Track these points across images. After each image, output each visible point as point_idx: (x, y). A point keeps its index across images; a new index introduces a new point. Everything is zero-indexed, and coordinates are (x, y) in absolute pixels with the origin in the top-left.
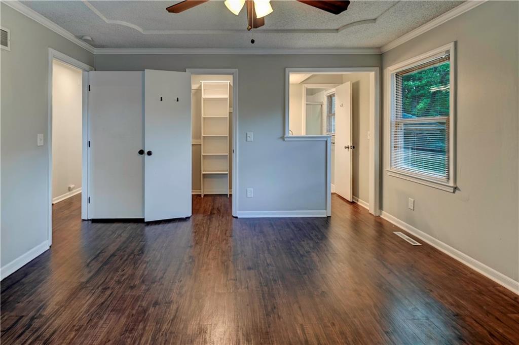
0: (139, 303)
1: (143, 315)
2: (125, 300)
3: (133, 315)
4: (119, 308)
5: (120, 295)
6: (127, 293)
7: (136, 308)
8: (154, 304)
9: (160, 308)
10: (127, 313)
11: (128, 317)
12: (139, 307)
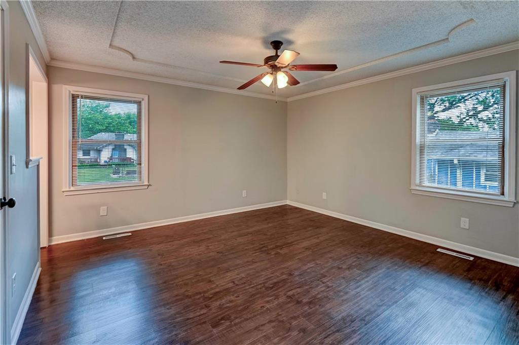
0: (309, 311)
1: (313, 301)
2: (318, 321)
3: (320, 305)
4: (327, 317)
5: (319, 329)
6: (312, 327)
7: (314, 308)
8: (300, 303)
9: (299, 298)
10: (323, 309)
11: (323, 306)
12: (311, 308)
